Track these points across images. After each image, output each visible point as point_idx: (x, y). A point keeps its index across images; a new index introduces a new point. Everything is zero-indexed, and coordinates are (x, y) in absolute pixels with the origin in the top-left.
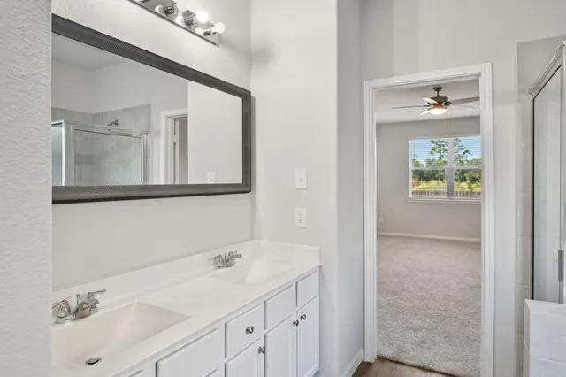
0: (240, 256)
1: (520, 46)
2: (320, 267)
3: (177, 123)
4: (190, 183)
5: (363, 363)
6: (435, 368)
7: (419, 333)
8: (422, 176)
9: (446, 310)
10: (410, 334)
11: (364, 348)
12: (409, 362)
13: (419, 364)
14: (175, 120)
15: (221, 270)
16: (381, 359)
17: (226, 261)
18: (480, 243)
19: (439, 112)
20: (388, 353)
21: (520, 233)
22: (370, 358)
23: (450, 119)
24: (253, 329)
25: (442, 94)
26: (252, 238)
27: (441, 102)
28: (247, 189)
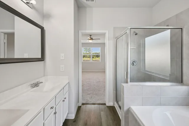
0: (42, 82)
1: (114, 28)
2: (69, 82)
3: (6, 35)
4: (15, 57)
5: (79, 107)
6: (96, 103)
7: (90, 95)
8: (84, 57)
9: (94, 88)
10: (88, 95)
11: (79, 102)
12: (90, 103)
13: (92, 103)
14: (5, 34)
15: (34, 89)
16: (83, 104)
17: (36, 85)
18: (105, 72)
19: (91, 41)
20: (84, 102)
21: (113, 69)
22: (80, 105)
23: (93, 43)
24: (53, 107)
25: (91, 37)
26: (44, 76)
27: (92, 39)
28: (42, 60)
